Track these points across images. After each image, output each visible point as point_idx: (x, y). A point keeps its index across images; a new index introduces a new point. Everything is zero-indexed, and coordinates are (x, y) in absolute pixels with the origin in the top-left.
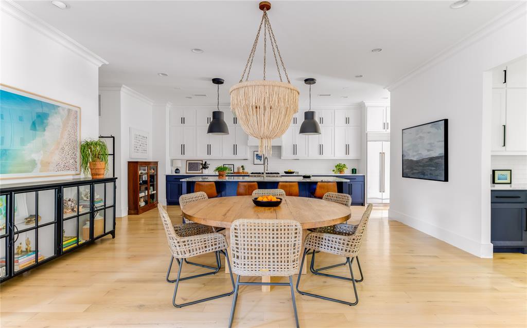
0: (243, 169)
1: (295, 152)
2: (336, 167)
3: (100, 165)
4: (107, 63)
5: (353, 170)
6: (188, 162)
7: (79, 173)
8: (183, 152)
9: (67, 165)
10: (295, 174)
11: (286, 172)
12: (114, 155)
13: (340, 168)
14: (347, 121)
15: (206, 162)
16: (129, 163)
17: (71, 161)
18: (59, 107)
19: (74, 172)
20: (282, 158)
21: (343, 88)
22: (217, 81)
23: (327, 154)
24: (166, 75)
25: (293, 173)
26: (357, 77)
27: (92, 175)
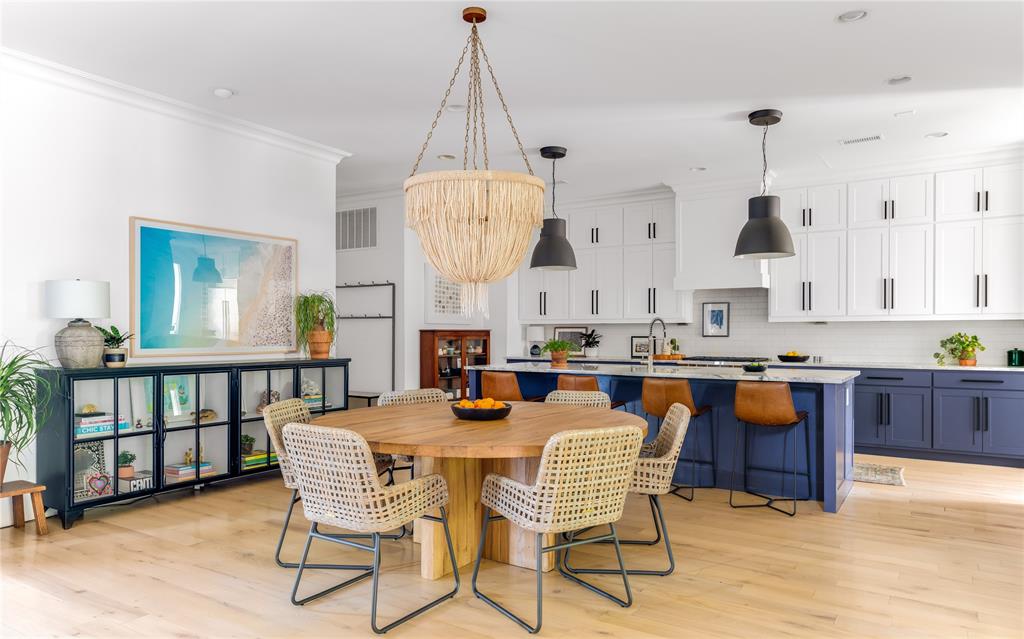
0: (674, 348)
1: (806, 302)
2: (944, 344)
3: (321, 336)
4: (349, 155)
5: (1010, 354)
6: (558, 330)
7: (294, 349)
8: (543, 311)
9: (272, 335)
10: (809, 363)
11: (783, 358)
12: (393, 317)
13: (959, 346)
14: (982, 201)
15: (593, 331)
16: (423, 332)
17: (280, 330)
18: (258, 243)
19: (285, 349)
20: (770, 320)
21: (895, 115)
22: (551, 153)
23: (909, 307)
24: (453, 157)
25: (804, 359)
26: (893, 81)
27: (312, 354)
